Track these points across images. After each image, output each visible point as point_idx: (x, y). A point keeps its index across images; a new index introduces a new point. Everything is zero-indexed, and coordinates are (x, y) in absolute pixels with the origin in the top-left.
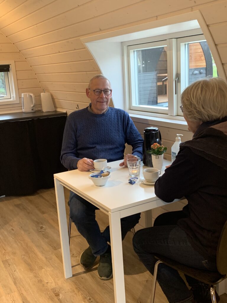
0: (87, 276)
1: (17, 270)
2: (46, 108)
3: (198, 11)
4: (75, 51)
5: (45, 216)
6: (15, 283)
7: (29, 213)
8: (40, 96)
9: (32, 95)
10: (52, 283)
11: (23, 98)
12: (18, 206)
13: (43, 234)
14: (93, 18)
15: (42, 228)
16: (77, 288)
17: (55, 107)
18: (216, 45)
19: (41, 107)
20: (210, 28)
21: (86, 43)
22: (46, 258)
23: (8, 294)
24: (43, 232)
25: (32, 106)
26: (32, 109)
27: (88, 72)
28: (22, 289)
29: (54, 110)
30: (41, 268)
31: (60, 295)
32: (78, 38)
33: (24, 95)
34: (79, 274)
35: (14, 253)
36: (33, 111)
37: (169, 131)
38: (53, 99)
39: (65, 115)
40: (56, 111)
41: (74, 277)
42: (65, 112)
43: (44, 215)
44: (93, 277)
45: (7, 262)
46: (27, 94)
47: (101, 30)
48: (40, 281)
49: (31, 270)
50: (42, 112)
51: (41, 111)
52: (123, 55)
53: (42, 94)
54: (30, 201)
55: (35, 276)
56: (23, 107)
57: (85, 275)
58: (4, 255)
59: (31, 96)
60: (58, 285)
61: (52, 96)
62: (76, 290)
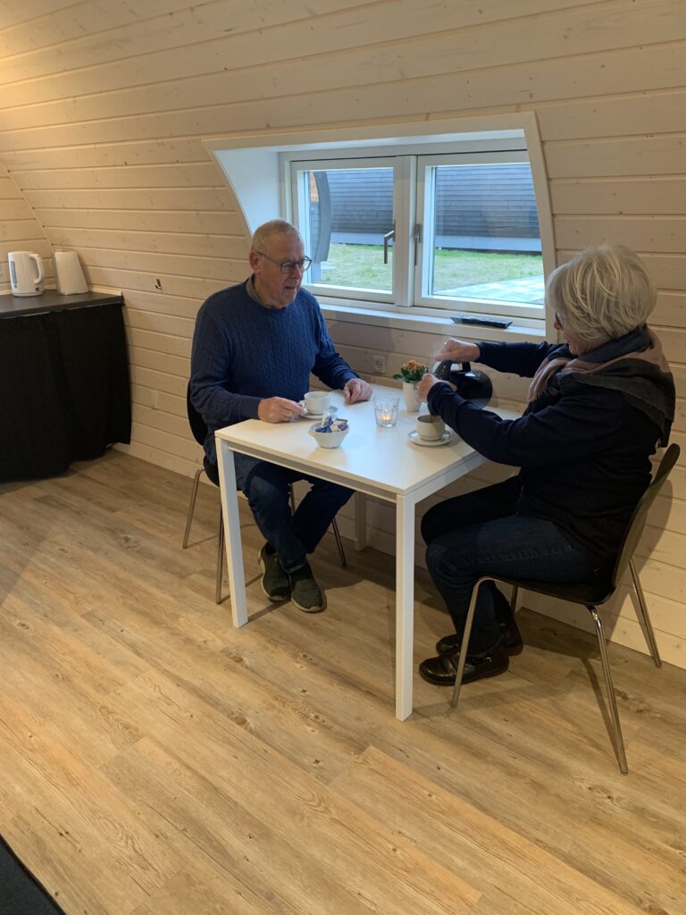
0: (275, 617)
1: (126, 628)
2: (69, 286)
3: (532, 113)
4: (174, 165)
5: (119, 515)
6: (138, 654)
7: (78, 513)
8: (52, 257)
9: (35, 256)
10: (214, 640)
11: (13, 263)
12: (42, 500)
13: (138, 552)
14: (259, 100)
15: (127, 540)
16: (269, 642)
17: (89, 284)
18: (549, 179)
19: (57, 282)
20: (545, 147)
21: (217, 150)
22: (174, 596)
23: (137, 676)
24: (135, 547)
25: (37, 281)
26: (37, 289)
27: (201, 213)
28: (160, 662)
29: (87, 291)
30: (175, 617)
31: (244, 659)
32: (199, 137)
33: (16, 256)
34: (259, 614)
35: (99, 597)
36: (38, 293)
37: (403, 336)
38: (83, 266)
39: (119, 302)
40: (90, 293)
41: (252, 623)
42: (120, 294)
43: (115, 514)
44: (289, 616)
45: (94, 616)
46: (23, 253)
47: (268, 127)
48: (189, 641)
49: (157, 623)
50: (62, 295)
51: (56, 293)
52: (281, 180)
53: (58, 255)
54: (66, 488)
55: (173, 634)
56: (13, 285)
57: (269, 616)
58: (77, 603)
59: (33, 259)
60: (228, 641)
61: (80, 259)
62: (268, 645)
